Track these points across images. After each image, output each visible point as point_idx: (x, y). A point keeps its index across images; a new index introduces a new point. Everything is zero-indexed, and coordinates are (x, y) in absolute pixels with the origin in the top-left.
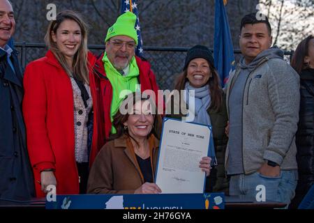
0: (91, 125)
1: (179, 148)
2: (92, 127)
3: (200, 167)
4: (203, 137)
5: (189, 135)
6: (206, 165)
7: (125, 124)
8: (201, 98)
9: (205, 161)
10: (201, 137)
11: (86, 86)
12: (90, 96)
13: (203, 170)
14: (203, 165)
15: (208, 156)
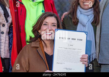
0: (12, 34)
1: (66, 48)
2: (13, 35)
3: (81, 61)
4: (82, 40)
5: (72, 39)
6: (85, 60)
7: (39, 31)
8: (88, 16)
9: (84, 57)
10: (80, 40)
11: (7, 8)
12: (10, 15)
13: (83, 63)
14: (83, 60)
15: (86, 53)
